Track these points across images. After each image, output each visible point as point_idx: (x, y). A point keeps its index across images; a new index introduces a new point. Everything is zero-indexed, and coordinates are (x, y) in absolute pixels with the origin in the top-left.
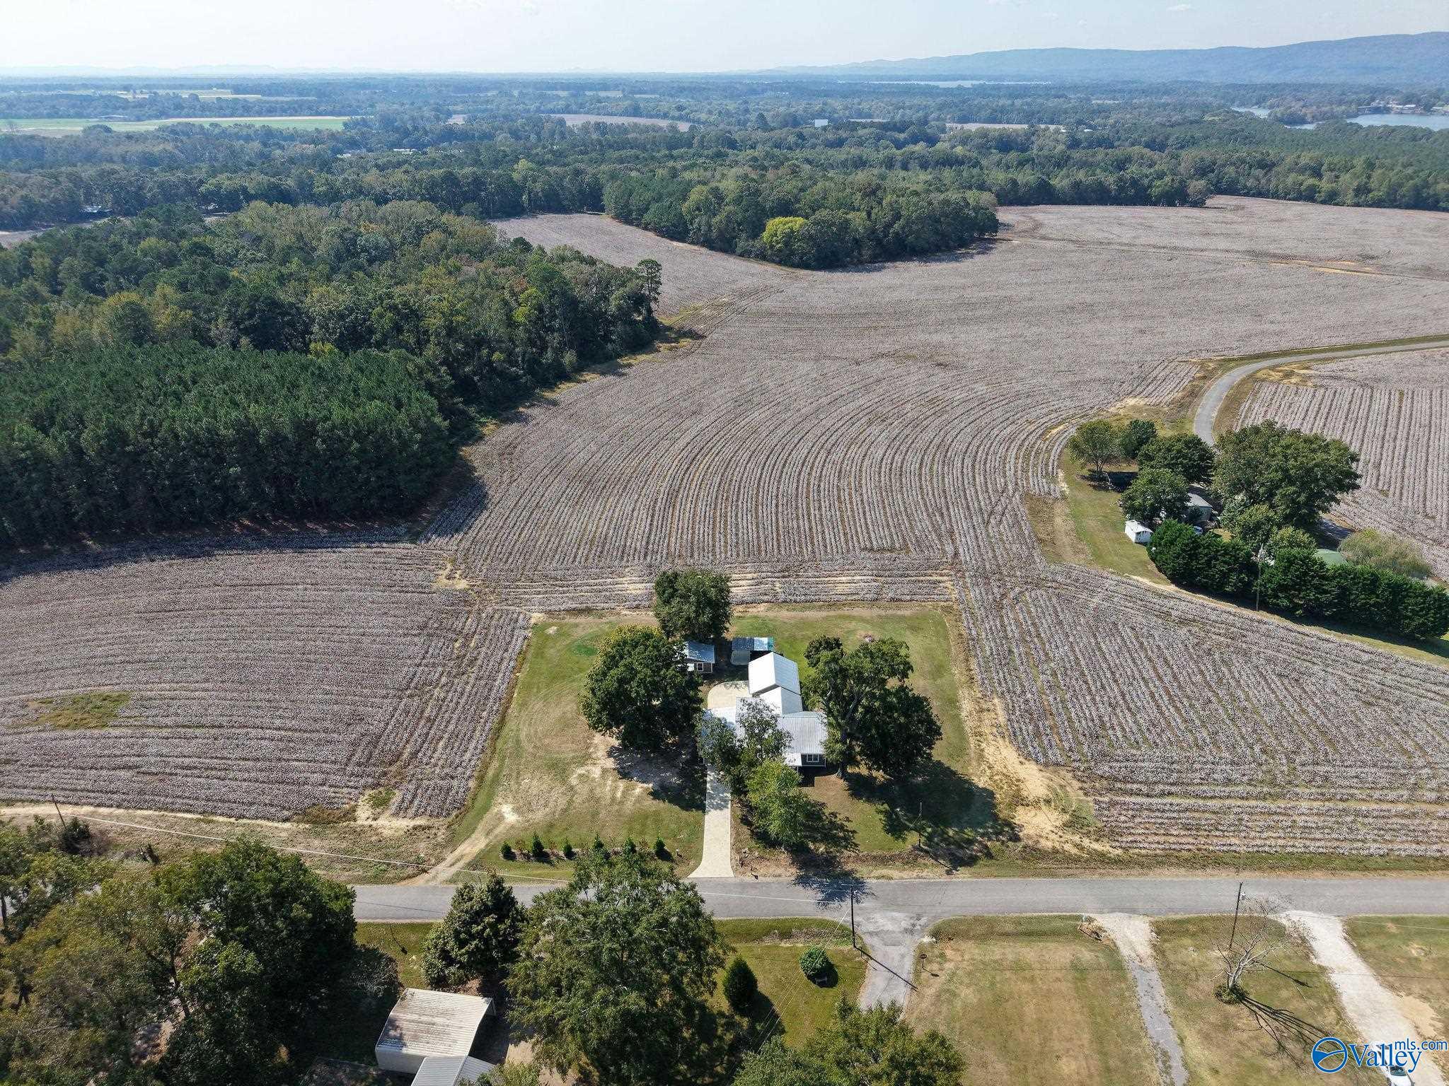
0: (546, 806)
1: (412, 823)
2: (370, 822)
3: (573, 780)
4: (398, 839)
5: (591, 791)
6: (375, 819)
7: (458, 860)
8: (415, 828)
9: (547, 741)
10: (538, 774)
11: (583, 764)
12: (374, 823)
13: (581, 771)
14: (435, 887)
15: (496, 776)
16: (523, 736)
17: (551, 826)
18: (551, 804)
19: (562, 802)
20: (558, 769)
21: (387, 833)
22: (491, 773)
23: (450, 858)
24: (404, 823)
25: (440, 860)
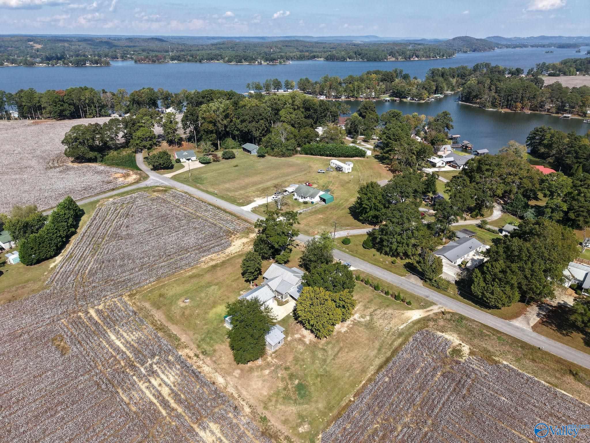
0: (385, 313)
1: (444, 334)
2: (463, 344)
3: (368, 318)
4: (451, 331)
5: (364, 310)
6: (461, 344)
7: (429, 311)
8: (443, 332)
9: (366, 342)
10: (380, 328)
11: (359, 322)
12: (461, 342)
13: (362, 320)
14: (440, 304)
15: (399, 338)
16: (375, 352)
17: (388, 306)
18: (383, 313)
19: (378, 312)
20: (370, 326)
21: (456, 336)
22: (400, 340)
23: (431, 313)
24: (447, 336)
25: (436, 314)
